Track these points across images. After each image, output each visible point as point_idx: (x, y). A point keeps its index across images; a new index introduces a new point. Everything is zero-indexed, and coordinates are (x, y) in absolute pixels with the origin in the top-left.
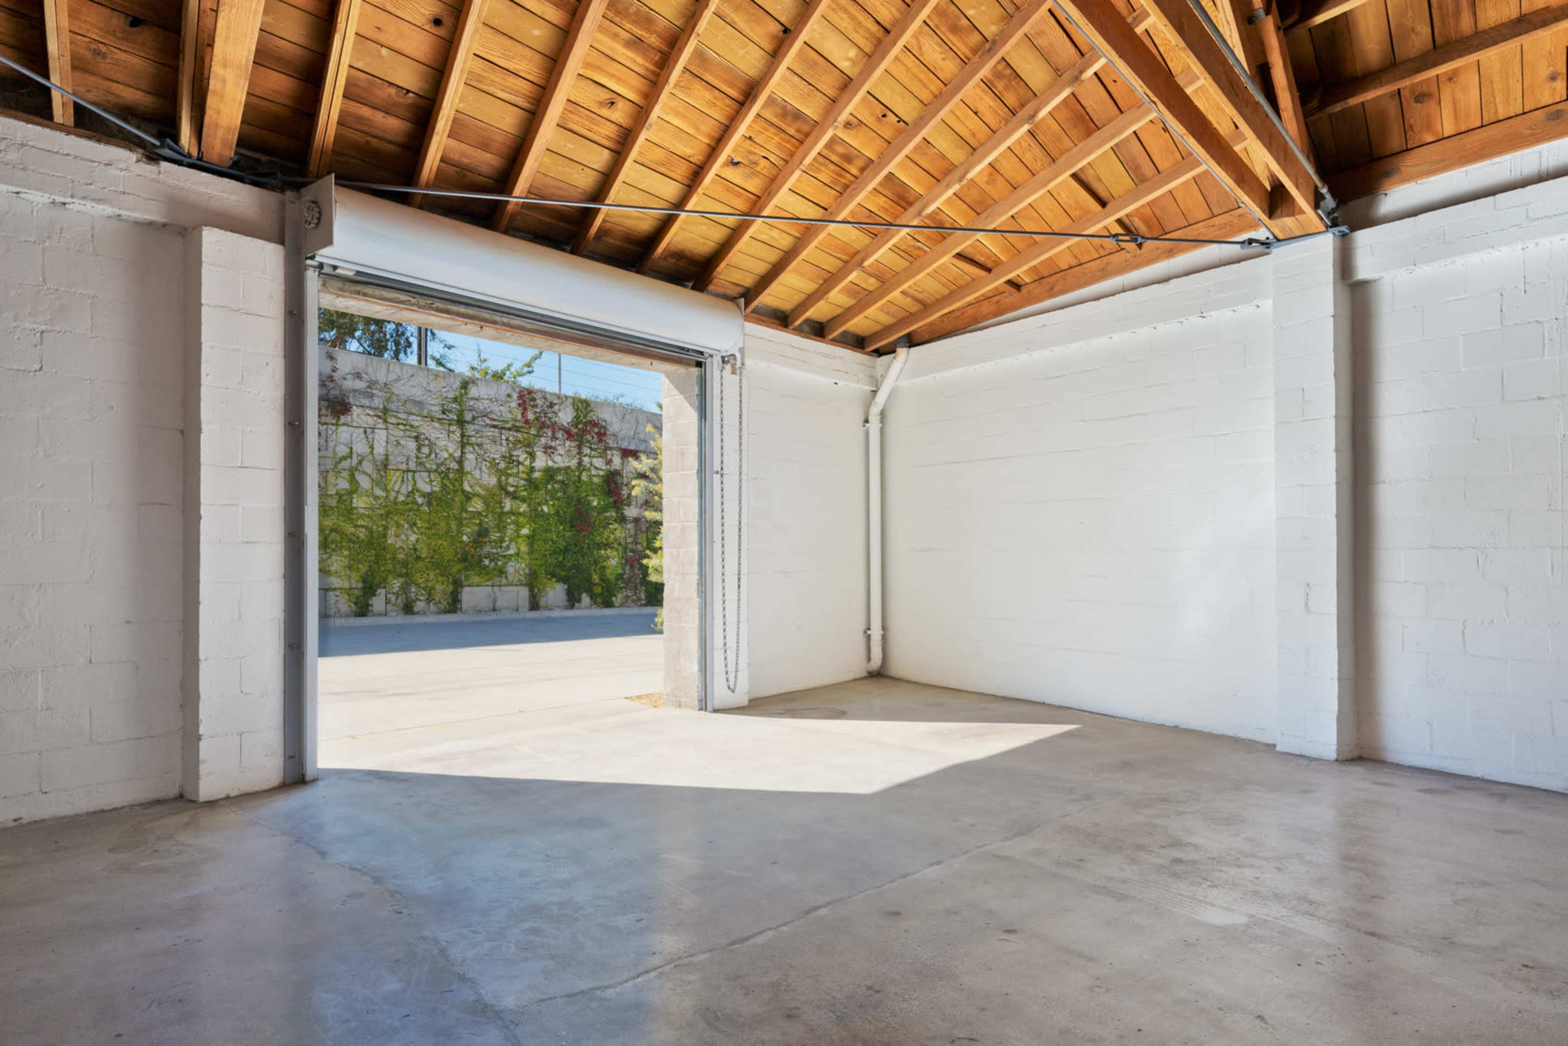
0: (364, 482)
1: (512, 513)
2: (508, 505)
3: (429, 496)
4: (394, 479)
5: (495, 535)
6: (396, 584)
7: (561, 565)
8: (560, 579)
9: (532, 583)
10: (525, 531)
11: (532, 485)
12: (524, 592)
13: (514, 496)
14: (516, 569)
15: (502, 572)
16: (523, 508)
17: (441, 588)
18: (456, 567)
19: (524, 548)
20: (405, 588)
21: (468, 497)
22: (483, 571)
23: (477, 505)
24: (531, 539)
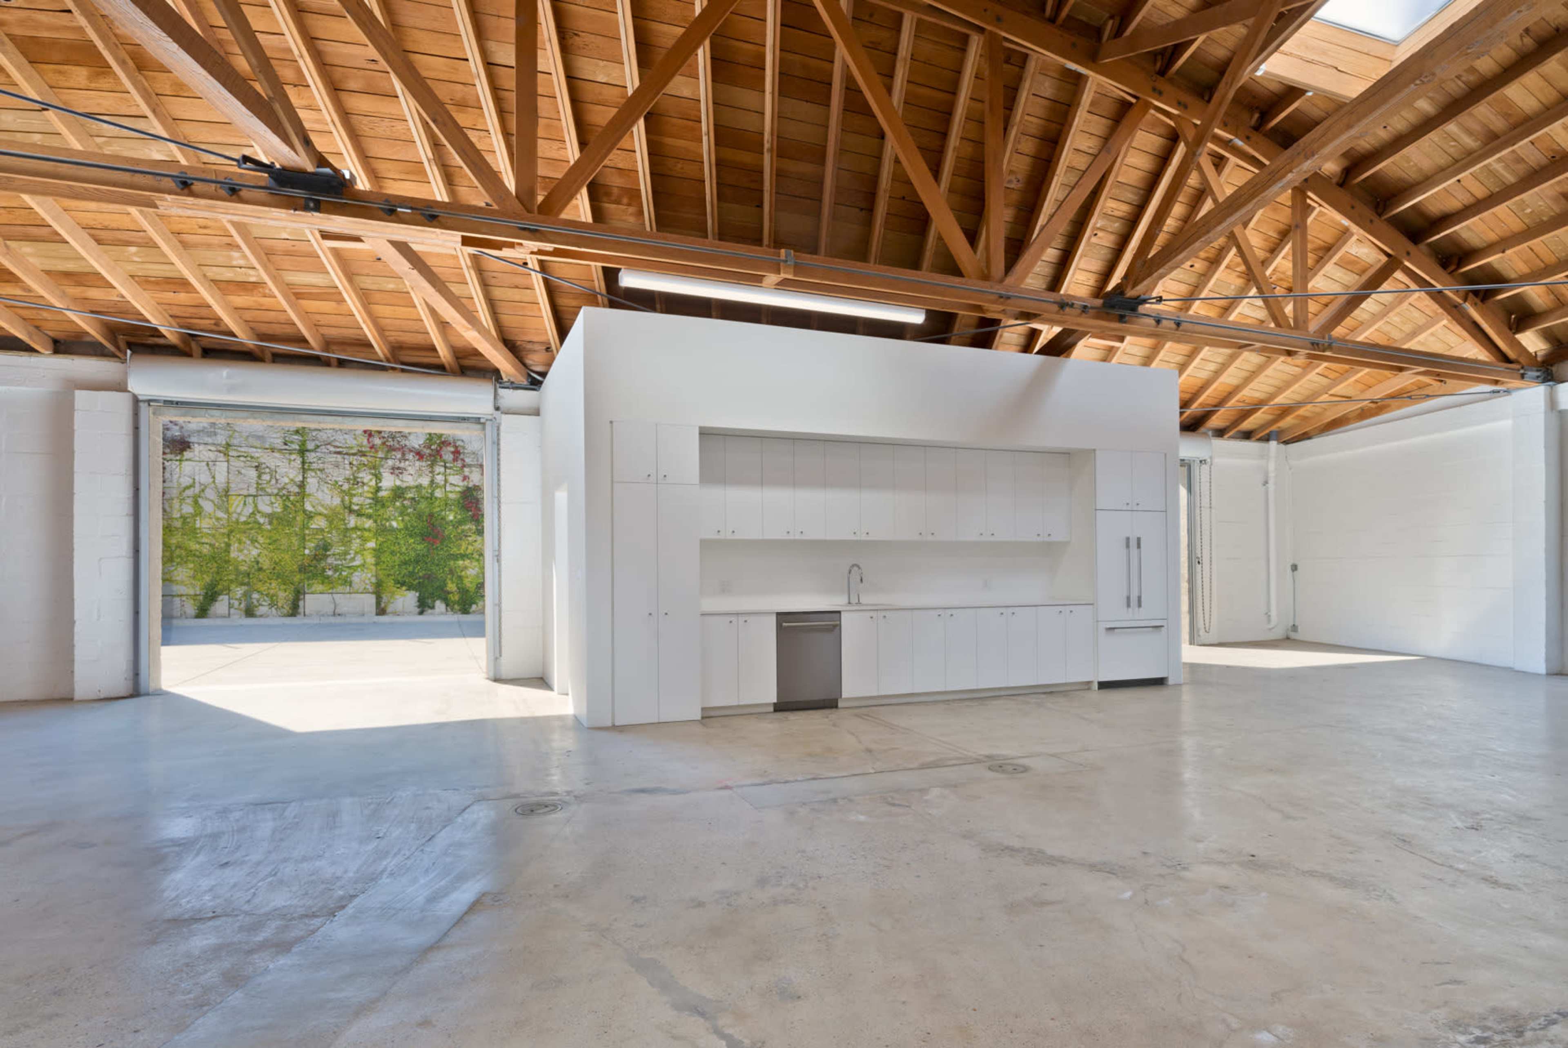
0: (207, 506)
1: (356, 528)
2: (352, 521)
3: (271, 517)
4: (236, 504)
5: (338, 549)
6: (239, 591)
7: (411, 574)
8: (410, 588)
9: (378, 590)
10: (371, 544)
11: (378, 501)
12: (371, 599)
13: (359, 514)
14: (364, 578)
15: (347, 582)
16: (369, 523)
17: (284, 596)
18: (297, 578)
19: (370, 560)
20: (247, 595)
21: (310, 516)
22: (326, 580)
23: (320, 523)
24: (378, 552)
